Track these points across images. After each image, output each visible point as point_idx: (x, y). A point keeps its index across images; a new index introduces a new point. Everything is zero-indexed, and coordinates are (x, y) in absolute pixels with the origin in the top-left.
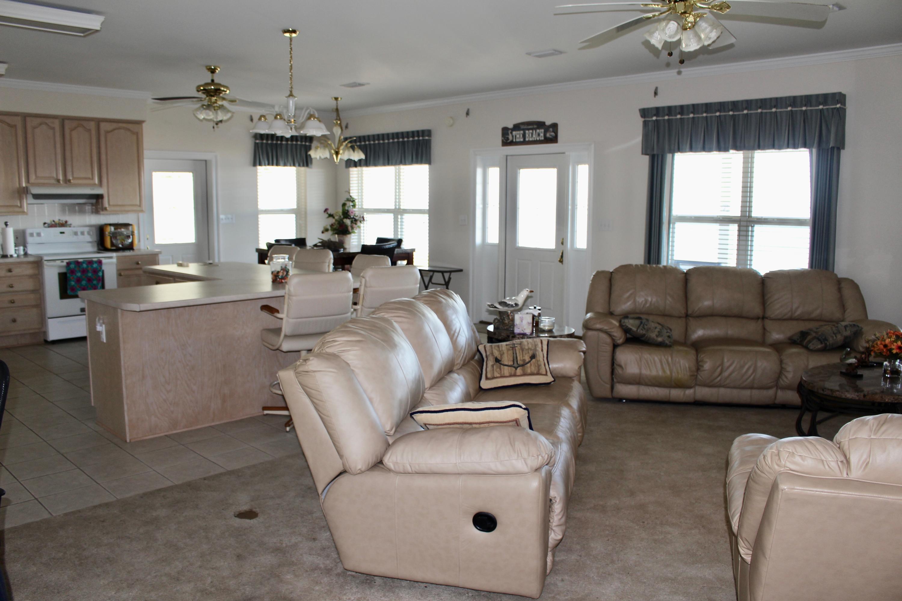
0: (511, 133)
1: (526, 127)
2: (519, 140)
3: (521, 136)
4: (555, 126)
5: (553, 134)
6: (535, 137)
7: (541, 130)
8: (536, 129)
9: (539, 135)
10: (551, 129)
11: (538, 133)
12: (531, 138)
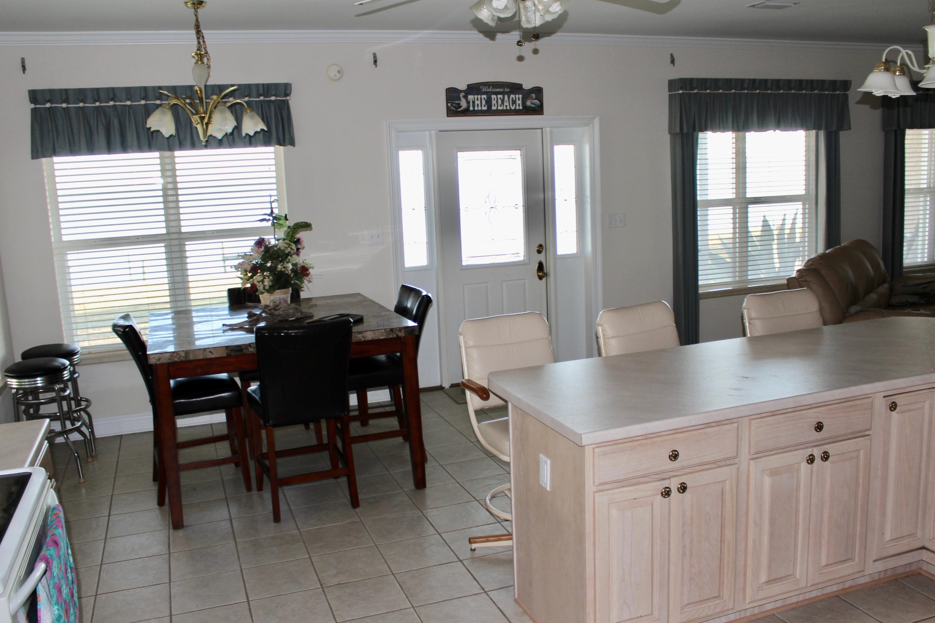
0: (466, 97)
1: (490, 90)
2: (480, 108)
3: (484, 102)
4: (538, 91)
5: (537, 102)
6: (507, 105)
7: (517, 96)
8: (509, 94)
9: (514, 102)
10: (533, 95)
11: (513, 98)
12: (501, 106)
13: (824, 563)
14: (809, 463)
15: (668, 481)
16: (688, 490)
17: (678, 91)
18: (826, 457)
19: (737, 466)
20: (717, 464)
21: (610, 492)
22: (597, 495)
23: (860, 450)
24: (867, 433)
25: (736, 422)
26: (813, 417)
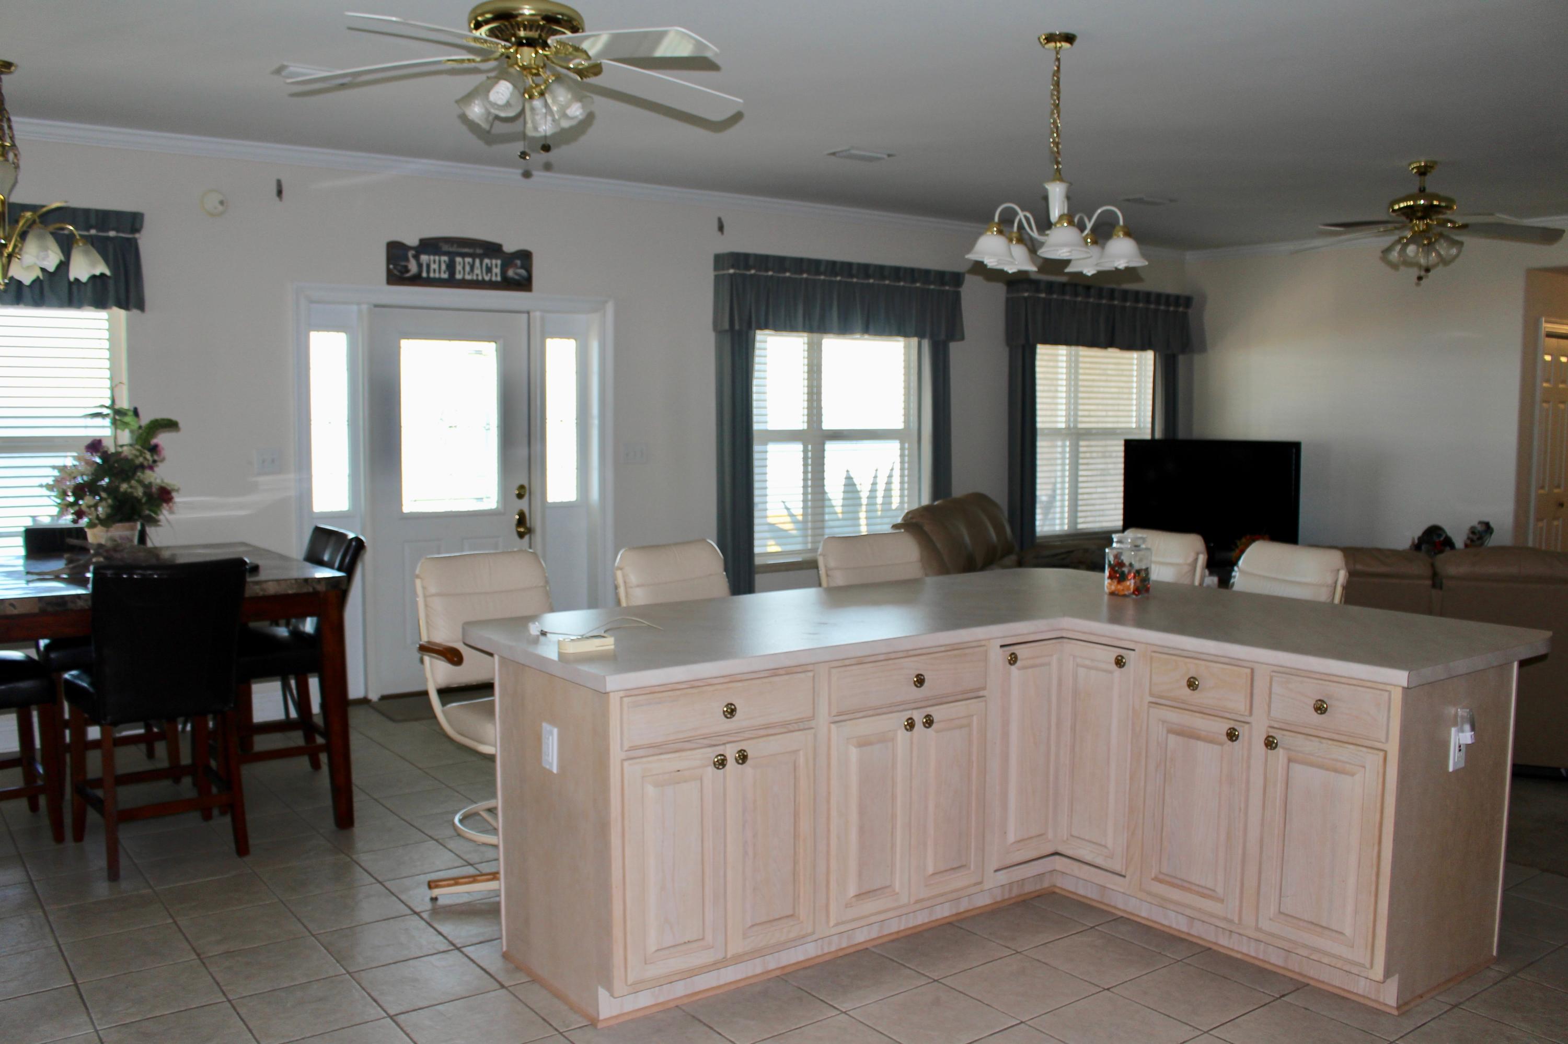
0: (416, 257)
1: (454, 249)
2: (437, 275)
3: (443, 267)
4: (525, 257)
5: (523, 272)
6: (479, 273)
7: (494, 261)
8: (482, 257)
9: (489, 270)
10: (518, 262)
11: (487, 264)
12: (469, 274)
13: (931, 870)
14: (907, 730)
15: (722, 747)
16: (749, 762)
17: (728, 269)
18: (929, 722)
19: (813, 731)
20: (787, 727)
21: (644, 760)
22: (626, 764)
23: (973, 716)
24: (981, 693)
25: (811, 671)
26: (912, 667)
